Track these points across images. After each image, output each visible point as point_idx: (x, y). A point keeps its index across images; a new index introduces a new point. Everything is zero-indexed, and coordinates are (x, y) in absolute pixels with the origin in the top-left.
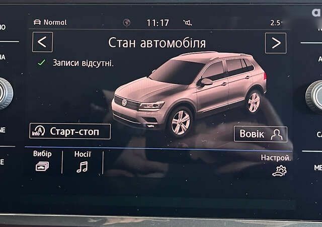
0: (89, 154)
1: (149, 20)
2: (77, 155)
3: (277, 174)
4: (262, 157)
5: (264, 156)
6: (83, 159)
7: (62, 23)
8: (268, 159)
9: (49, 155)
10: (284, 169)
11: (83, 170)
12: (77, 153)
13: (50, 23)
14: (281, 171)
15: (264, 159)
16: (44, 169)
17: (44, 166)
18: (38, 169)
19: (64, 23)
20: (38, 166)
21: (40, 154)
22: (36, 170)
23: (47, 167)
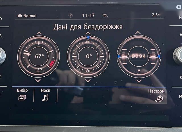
0: (49, 90)
1: (83, 14)
2: (42, 91)
3: (158, 100)
4: (149, 91)
5: (150, 90)
6: (46, 93)
7: (34, 16)
8: (152, 92)
9: (26, 91)
10: (162, 98)
11: (46, 100)
12: (42, 90)
13: (27, 16)
14: (160, 99)
15: (150, 92)
16: (23, 99)
17: (23, 98)
18: (20, 99)
19: (35, 16)
20: (20, 98)
21: (21, 91)
22: (19, 100)
23: (25, 98)
